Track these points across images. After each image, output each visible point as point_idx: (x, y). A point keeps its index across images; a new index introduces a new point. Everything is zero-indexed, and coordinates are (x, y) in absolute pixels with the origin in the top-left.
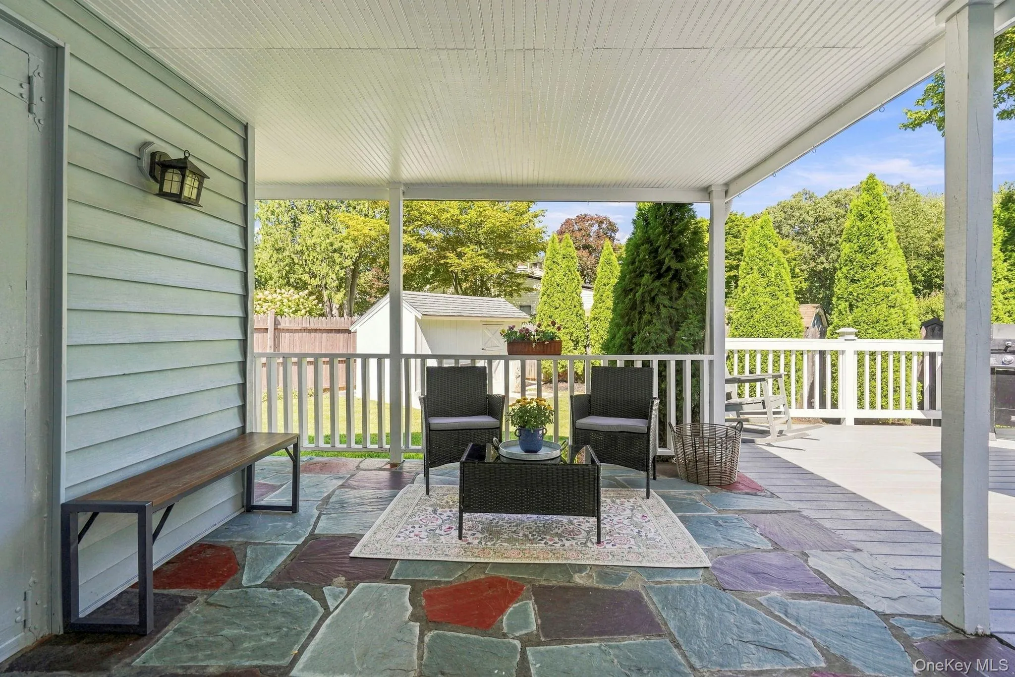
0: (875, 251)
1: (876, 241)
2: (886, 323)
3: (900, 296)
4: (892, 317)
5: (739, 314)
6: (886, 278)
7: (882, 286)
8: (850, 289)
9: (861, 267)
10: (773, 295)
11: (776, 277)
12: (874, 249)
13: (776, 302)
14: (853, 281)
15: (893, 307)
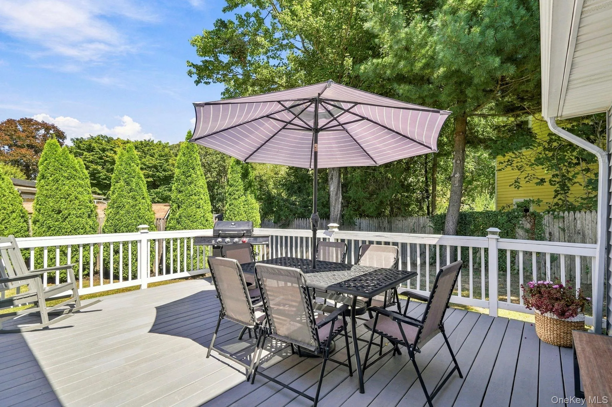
0: (191, 175)
1: (191, 169)
2: (194, 217)
3: (202, 202)
4: (198, 213)
5: (110, 210)
6: (195, 191)
7: (194, 196)
8: (178, 197)
9: (184, 184)
10: (133, 198)
11: (136, 186)
12: (189, 174)
13: (135, 203)
14: (180, 192)
15: (199, 208)
